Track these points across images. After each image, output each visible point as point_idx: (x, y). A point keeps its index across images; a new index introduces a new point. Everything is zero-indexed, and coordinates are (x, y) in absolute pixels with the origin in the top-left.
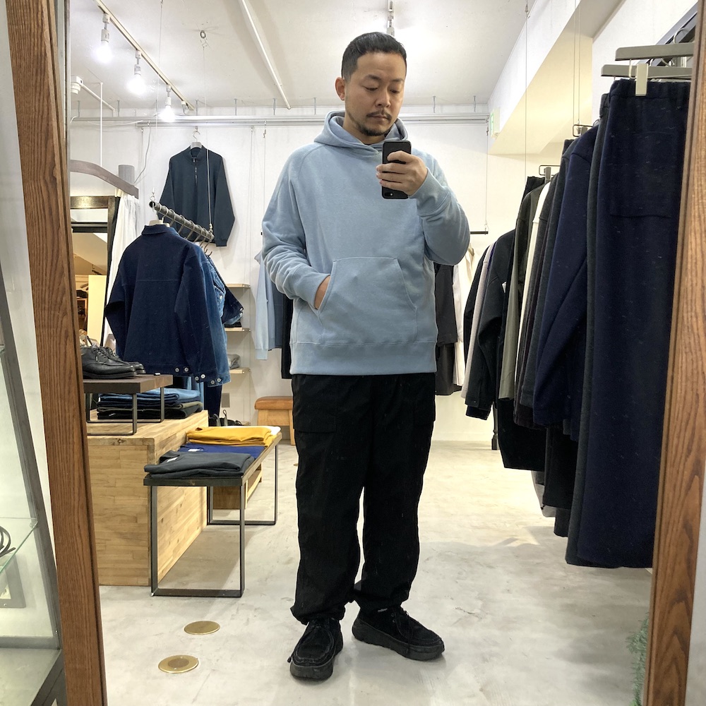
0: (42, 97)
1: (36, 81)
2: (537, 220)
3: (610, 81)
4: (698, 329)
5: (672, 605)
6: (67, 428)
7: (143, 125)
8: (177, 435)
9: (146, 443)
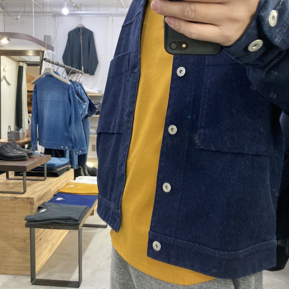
7: (55, 15)
9: (29, 200)
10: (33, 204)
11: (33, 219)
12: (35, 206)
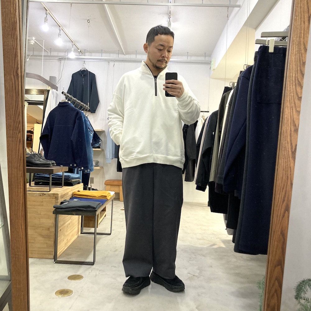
0: (14, 40)
1: (12, 33)
2: (227, 105)
3: (259, 46)
4: (288, 149)
5: (275, 267)
6: (18, 181)
7: (61, 59)
8: (69, 193)
9: (55, 196)
11: (59, 207)
12: (58, 201)
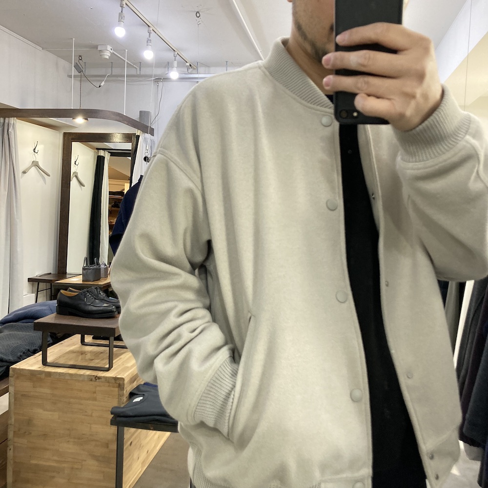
7: (158, 80)
9: (118, 382)
10: (124, 388)
11: (123, 412)
12: (125, 391)
